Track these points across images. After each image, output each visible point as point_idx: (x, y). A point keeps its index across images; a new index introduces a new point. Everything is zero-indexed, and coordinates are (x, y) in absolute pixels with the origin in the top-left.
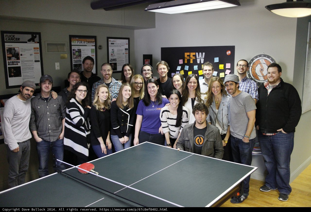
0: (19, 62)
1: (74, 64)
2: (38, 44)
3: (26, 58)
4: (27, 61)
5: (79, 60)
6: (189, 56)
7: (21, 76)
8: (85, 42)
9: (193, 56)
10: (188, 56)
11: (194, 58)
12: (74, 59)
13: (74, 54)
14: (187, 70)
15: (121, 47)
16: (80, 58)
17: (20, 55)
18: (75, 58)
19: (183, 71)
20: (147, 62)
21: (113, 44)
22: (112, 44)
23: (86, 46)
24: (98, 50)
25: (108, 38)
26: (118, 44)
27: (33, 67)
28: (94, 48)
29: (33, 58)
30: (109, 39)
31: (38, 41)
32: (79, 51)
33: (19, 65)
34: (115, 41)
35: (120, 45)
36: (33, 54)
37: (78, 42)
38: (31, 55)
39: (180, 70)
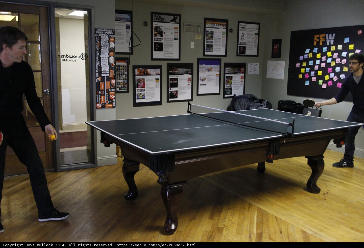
0: (162, 39)
1: (206, 45)
2: (178, 25)
3: (168, 36)
4: (168, 38)
5: (211, 41)
6: (319, 38)
7: (163, 51)
8: (218, 25)
9: (323, 37)
10: (317, 38)
11: (323, 40)
12: (206, 39)
13: (207, 35)
14: (316, 52)
15: (251, 31)
16: (212, 40)
17: (163, 33)
18: (208, 39)
19: (311, 54)
20: (276, 46)
21: (244, 28)
22: (242, 28)
23: (218, 28)
24: (229, 33)
25: (239, 22)
26: (249, 28)
27: (173, 44)
28: (225, 30)
29: (173, 36)
30: (240, 24)
31: (178, 22)
32: (212, 33)
33: (162, 41)
34: (245, 26)
35: (250, 29)
36: (174, 33)
37: (211, 24)
38: (172, 33)
39: (308, 52)
